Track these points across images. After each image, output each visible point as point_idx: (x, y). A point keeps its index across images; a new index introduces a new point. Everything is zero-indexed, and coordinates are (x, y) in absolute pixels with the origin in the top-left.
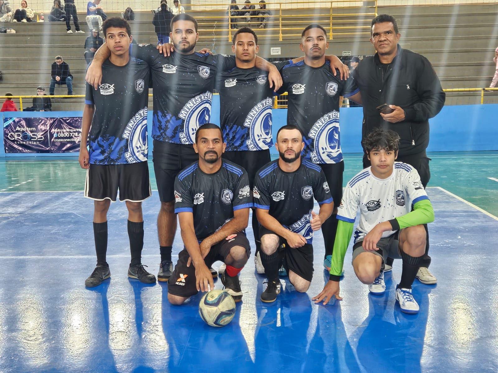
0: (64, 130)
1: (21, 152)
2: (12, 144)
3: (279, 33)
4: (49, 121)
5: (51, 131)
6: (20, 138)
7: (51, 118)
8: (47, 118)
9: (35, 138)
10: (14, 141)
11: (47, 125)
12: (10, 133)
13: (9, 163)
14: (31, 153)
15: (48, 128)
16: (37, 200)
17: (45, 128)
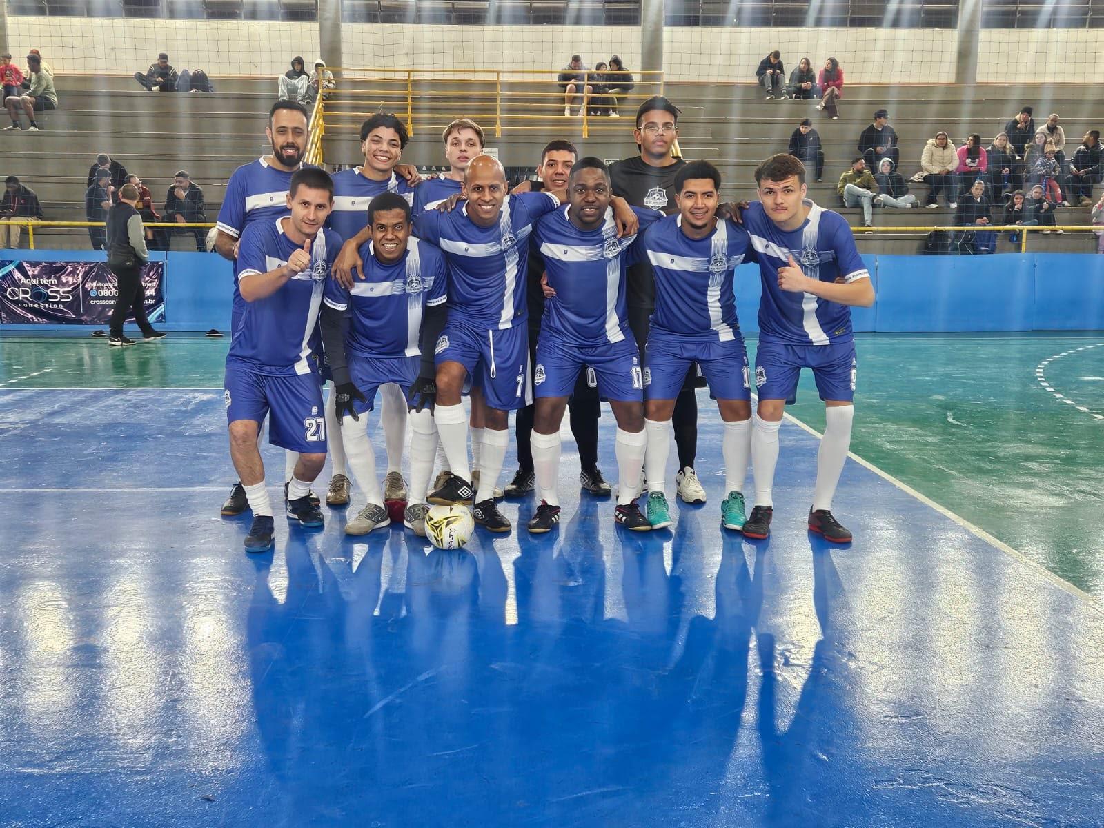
0: (109, 284)
1: (29, 321)
2: (13, 307)
3: (494, 123)
4: (83, 268)
5: (84, 285)
6: (28, 296)
7: (86, 263)
8: (79, 263)
9: (56, 297)
10: (16, 303)
11: (78, 275)
12: (10, 287)
13: (7, 340)
14: (49, 323)
15: (80, 281)
16: (60, 401)
17: (75, 280)
